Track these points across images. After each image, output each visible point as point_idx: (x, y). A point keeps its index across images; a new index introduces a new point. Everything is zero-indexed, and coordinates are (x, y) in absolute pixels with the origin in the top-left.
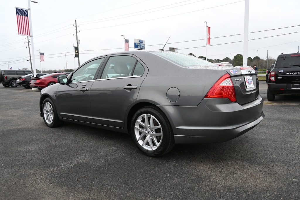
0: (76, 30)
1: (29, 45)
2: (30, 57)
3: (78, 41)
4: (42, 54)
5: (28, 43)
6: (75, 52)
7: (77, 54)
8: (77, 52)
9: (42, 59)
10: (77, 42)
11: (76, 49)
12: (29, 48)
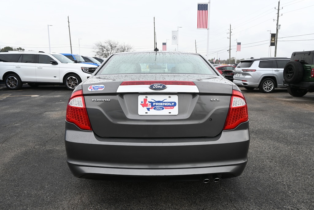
0: (278, 13)
1: (230, 35)
2: (230, 47)
3: (278, 26)
4: (239, 44)
5: (230, 33)
6: (271, 40)
7: (274, 42)
8: (273, 39)
9: (239, 49)
10: (277, 28)
11: (273, 36)
12: (230, 38)
